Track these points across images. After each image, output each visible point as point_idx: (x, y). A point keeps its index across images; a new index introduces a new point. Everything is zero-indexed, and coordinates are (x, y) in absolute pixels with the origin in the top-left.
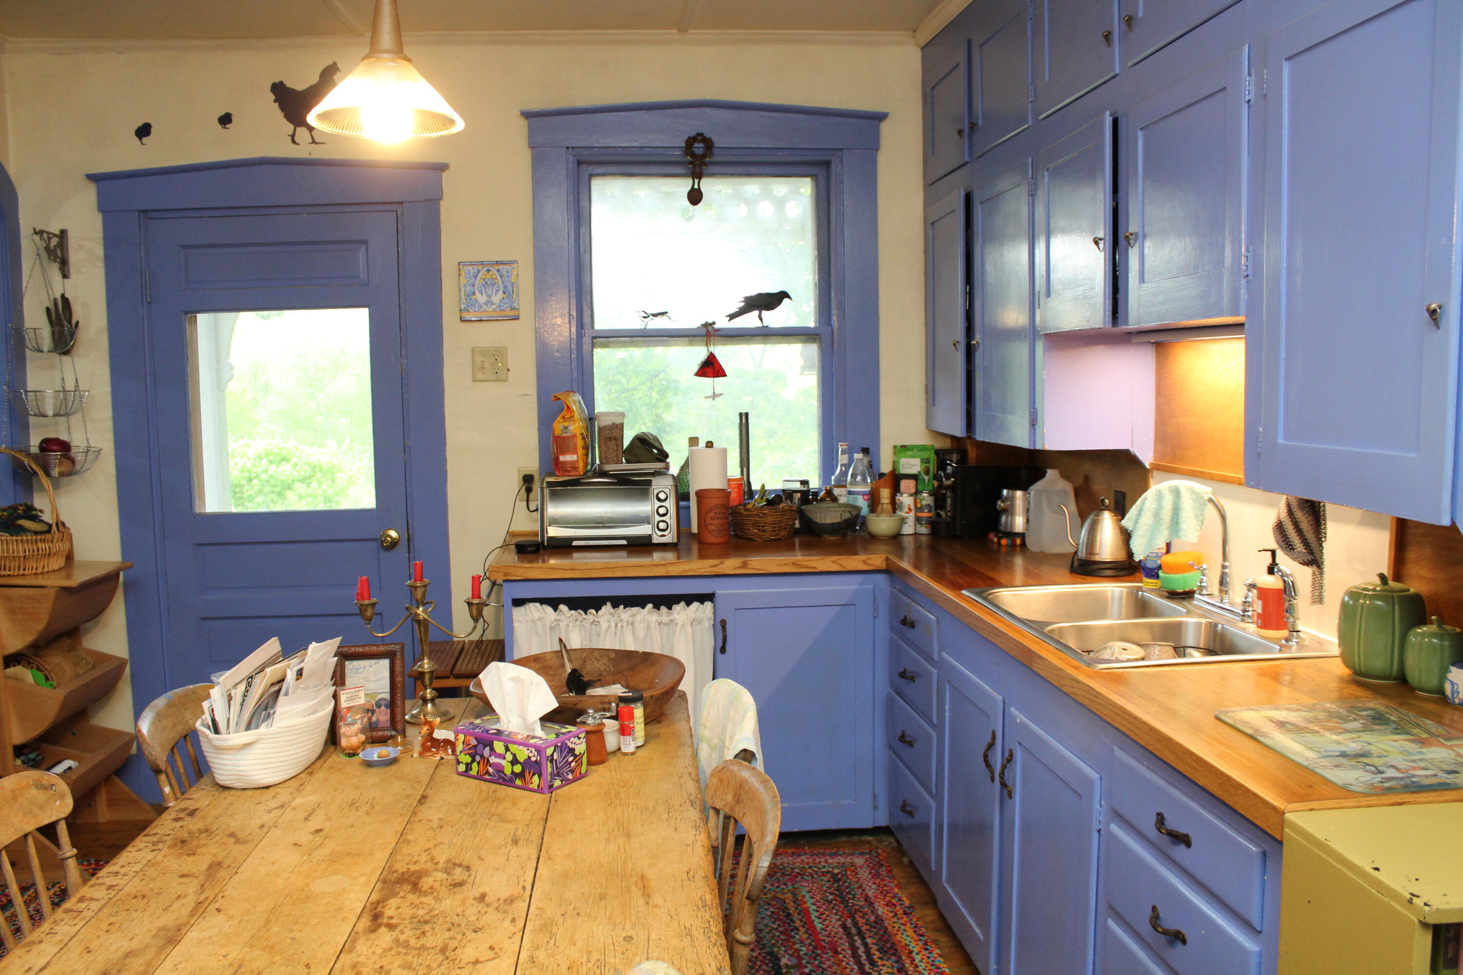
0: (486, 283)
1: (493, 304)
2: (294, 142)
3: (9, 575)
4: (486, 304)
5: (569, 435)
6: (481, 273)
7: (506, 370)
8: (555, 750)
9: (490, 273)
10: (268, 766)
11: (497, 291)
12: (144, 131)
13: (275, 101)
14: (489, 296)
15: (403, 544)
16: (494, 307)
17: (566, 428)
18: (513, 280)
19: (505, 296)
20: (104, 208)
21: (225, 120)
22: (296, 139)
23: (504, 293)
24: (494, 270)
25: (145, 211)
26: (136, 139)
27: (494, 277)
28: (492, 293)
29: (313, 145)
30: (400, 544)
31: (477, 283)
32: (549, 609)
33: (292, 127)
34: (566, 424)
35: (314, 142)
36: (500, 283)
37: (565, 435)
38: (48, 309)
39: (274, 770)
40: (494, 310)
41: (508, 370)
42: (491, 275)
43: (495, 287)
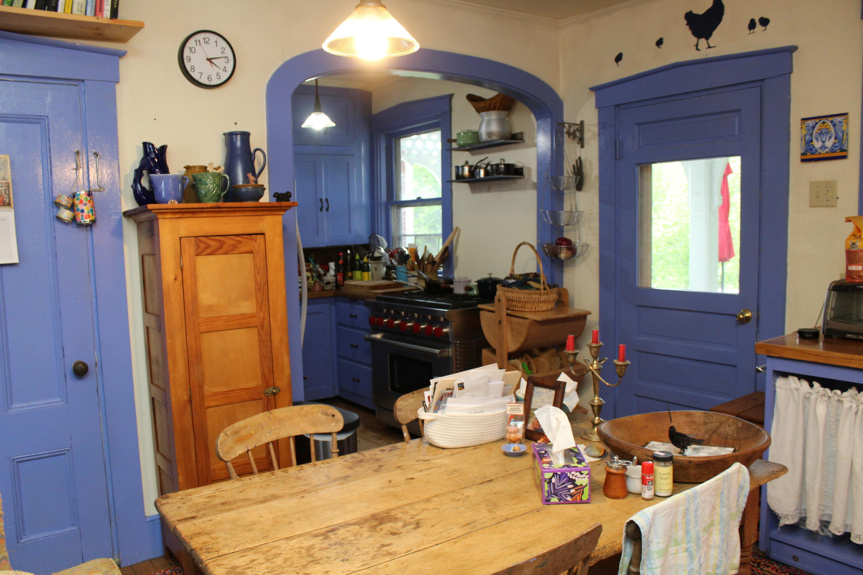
0: (822, 132)
1: (826, 148)
2: (697, 49)
3: (518, 311)
4: (821, 148)
5: (855, 249)
6: (817, 125)
7: (835, 198)
8: (553, 476)
9: (826, 124)
10: (443, 436)
11: (830, 138)
12: (619, 58)
13: (687, 25)
14: (824, 142)
15: (753, 322)
16: (827, 150)
17: (854, 244)
18: (844, 128)
19: (836, 141)
20: (599, 106)
21: (660, 43)
22: (699, 47)
23: (836, 138)
24: (828, 122)
25: (618, 105)
26: (615, 63)
27: (828, 127)
28: (826, 139)
29: (709, 49)
30: (751, 321)
31: (814, 133)
32: (805, 384)
33: (695, 39)
34: (854, 241)
35: (709, 47)
36: (833, 131)
37: (852, 250)
38: (574, 166)
39: (447, 439)
40: (827, 153)
41: (837, 198)
42: (826, 126)
43: (829, 135)
